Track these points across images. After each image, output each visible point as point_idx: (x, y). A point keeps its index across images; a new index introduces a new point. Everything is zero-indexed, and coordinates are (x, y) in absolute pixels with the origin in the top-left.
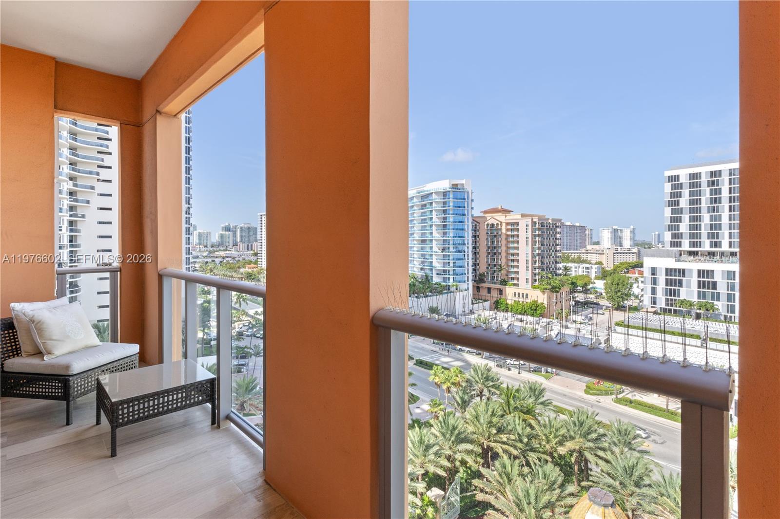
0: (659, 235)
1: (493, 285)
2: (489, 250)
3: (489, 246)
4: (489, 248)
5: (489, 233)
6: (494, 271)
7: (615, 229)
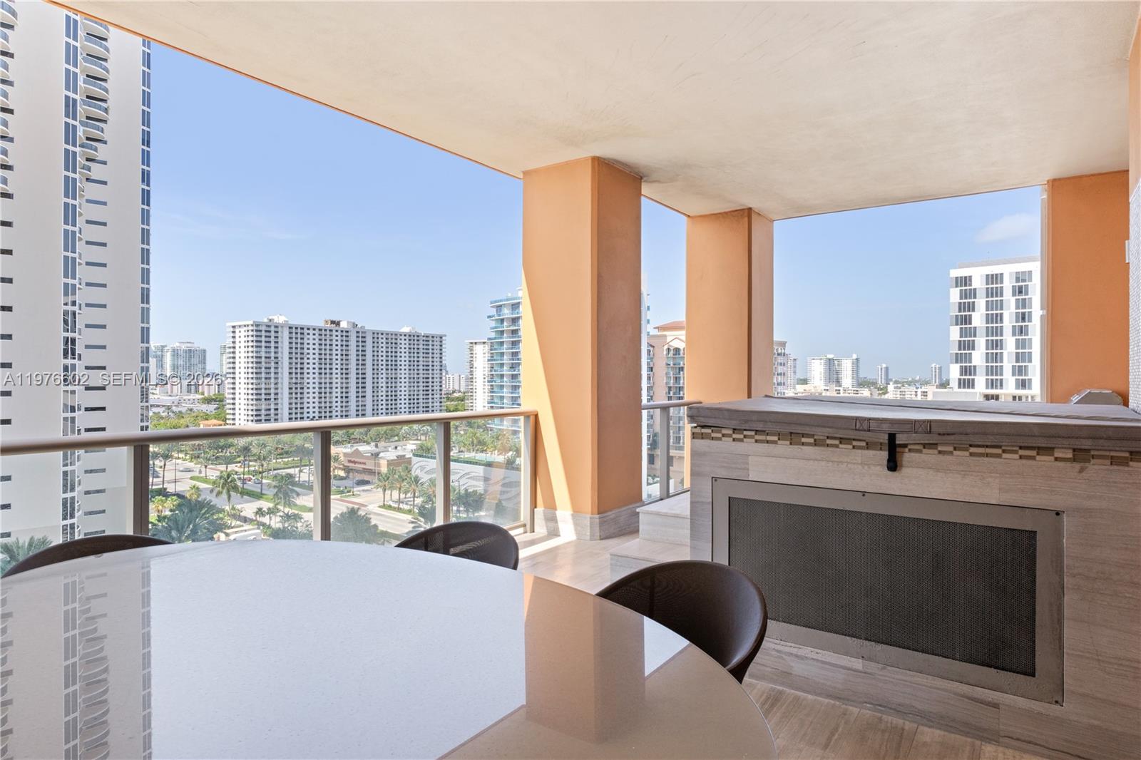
0: (887, 369)
1: (677, 451)
2: (671, 393)
3: (671, 385)
4: (670, 388)
5: (672, 363)
6: (679, 427)
7: (830, 359)
